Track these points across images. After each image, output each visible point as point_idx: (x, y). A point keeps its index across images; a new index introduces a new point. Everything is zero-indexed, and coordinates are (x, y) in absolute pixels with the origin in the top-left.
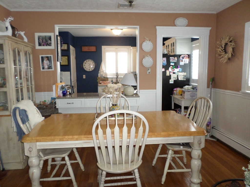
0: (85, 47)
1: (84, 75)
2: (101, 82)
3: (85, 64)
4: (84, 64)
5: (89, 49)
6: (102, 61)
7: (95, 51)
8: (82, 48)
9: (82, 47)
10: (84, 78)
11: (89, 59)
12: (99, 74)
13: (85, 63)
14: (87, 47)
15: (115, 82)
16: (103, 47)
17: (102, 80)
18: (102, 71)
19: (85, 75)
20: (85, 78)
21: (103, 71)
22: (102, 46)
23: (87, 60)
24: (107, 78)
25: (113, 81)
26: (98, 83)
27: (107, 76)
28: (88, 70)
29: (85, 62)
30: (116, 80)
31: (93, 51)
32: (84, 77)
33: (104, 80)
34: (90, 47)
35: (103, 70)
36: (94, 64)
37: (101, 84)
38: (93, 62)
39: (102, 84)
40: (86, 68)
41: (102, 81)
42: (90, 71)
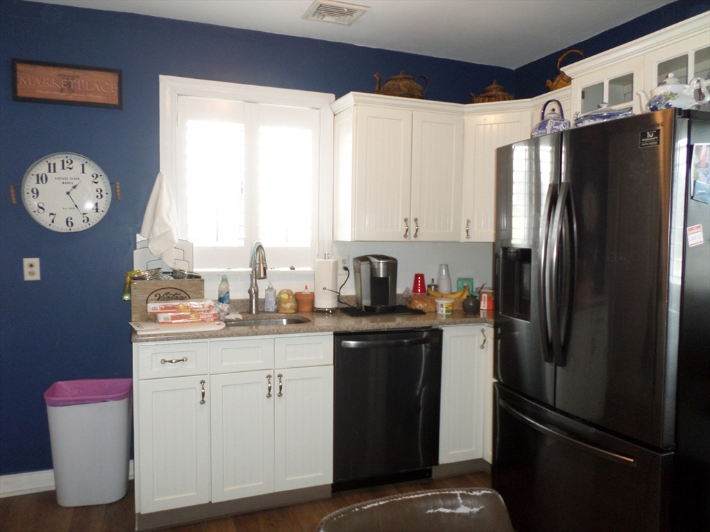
0: (40, 70)
1: (27, 261)
2: (153, 306)
3: (40, 187)
4: (30, 183)
5: (69, 85)
6: (157, 170)
7: (116, 102)
8: (21, 79)
9: (20, 67)
10: (27, 277)
11: (72, 156)
12: (135, 252)
13: (41, 179)
14: (53, 72)
15: (242, 301)
16: (170, 87)
17: (162, 293)
18: (157, 232)
19: (36, 261)
20: (37, 277)
21: (167, 235)
22: (161, 77)
23: (52, 160)
24: (190, 277)
25: (234, 296)
26: (134, 317)
27: (191, 264)
28: (60, 226)
29: (41, 168)
30: (250, 292)
31: (99, 99)
32: (32, 269)
33: (173, 292)
34: (77, 73)
35: (165, 225)
36: (104, 183)
37: (153, 318)
38: (99, 171)
39: (161, 317)
40: (48, 210)
41: (159, 299)
42: (75, 229)
